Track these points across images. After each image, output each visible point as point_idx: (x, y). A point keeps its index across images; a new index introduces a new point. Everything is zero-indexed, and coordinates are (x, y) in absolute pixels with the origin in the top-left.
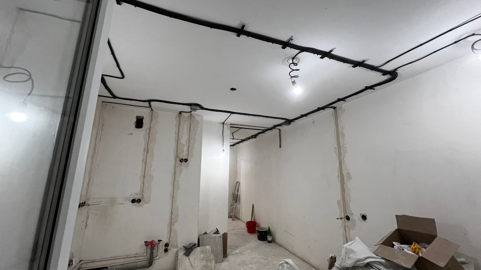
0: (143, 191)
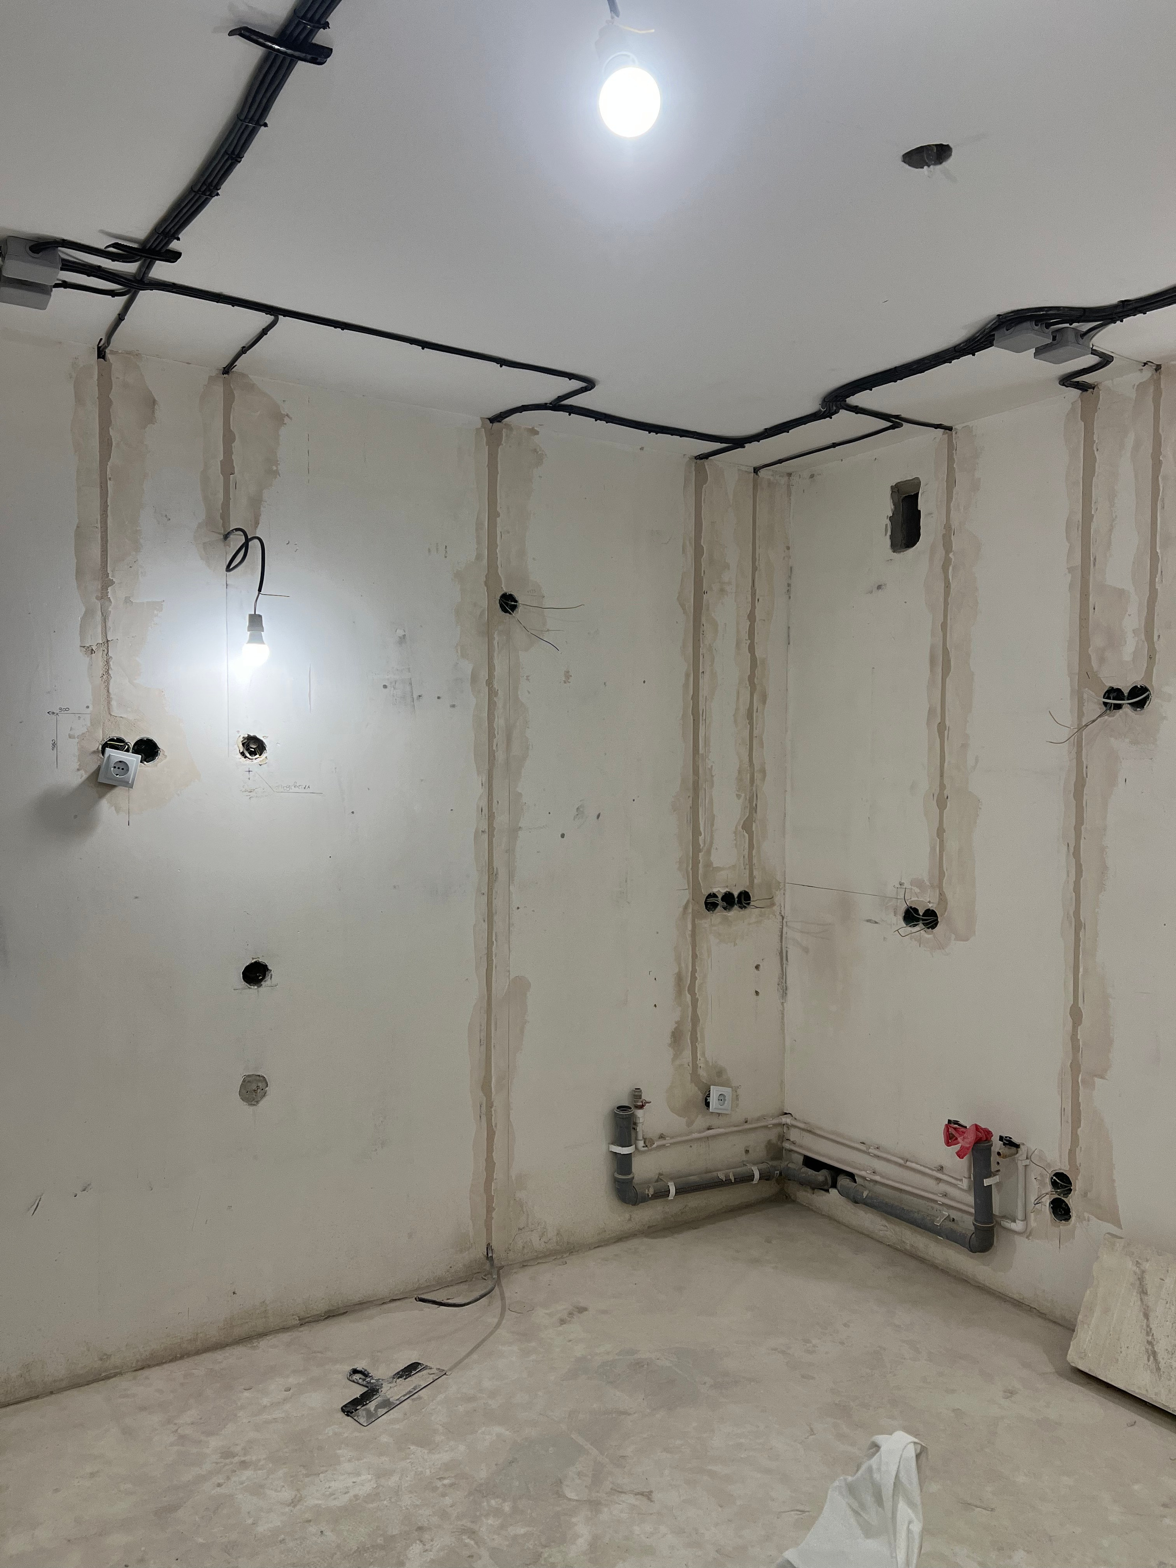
0: (942, 874)
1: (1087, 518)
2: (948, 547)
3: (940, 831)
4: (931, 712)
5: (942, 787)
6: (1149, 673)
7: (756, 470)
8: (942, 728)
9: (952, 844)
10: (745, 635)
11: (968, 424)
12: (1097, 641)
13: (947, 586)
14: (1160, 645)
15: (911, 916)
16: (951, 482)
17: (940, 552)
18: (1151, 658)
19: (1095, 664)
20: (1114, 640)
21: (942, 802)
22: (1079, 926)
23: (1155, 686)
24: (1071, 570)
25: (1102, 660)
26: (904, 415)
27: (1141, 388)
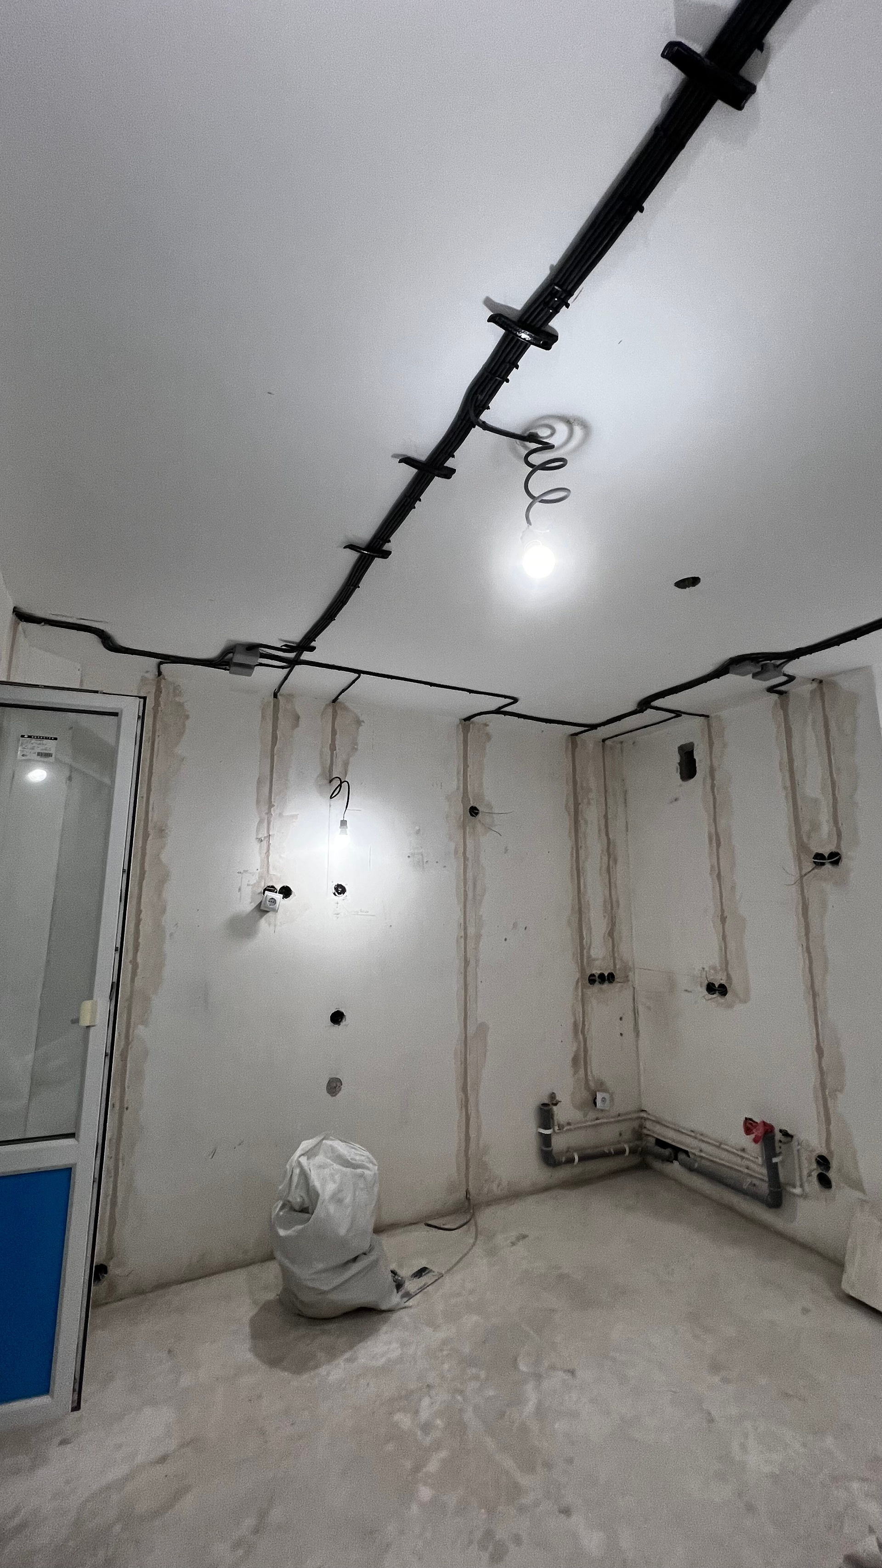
0: (727, 963)
1: (791, 761)
2: (713, 778)
3: (724, 937)
4: (712, 867)
5: (723, 911)
6: (838, 845)
7: (604, 741)
8: (719, 876)
9: (732, 945)
10: (603, 827)
11: (718, 713)
12: (806, 827)
13: (715, 799)
14: (843, 829)
15: (711, 988)
16: (711, 745)
17: (709, 781)
18: (839, 835)
19: (805, 839)
20: (815, 826)
21: (723, 919)
22: (815, 995)
23: (844, 851)
24: (785, 788)
25: (809, 837)
26: (683, 710)
27: (813, 692)
